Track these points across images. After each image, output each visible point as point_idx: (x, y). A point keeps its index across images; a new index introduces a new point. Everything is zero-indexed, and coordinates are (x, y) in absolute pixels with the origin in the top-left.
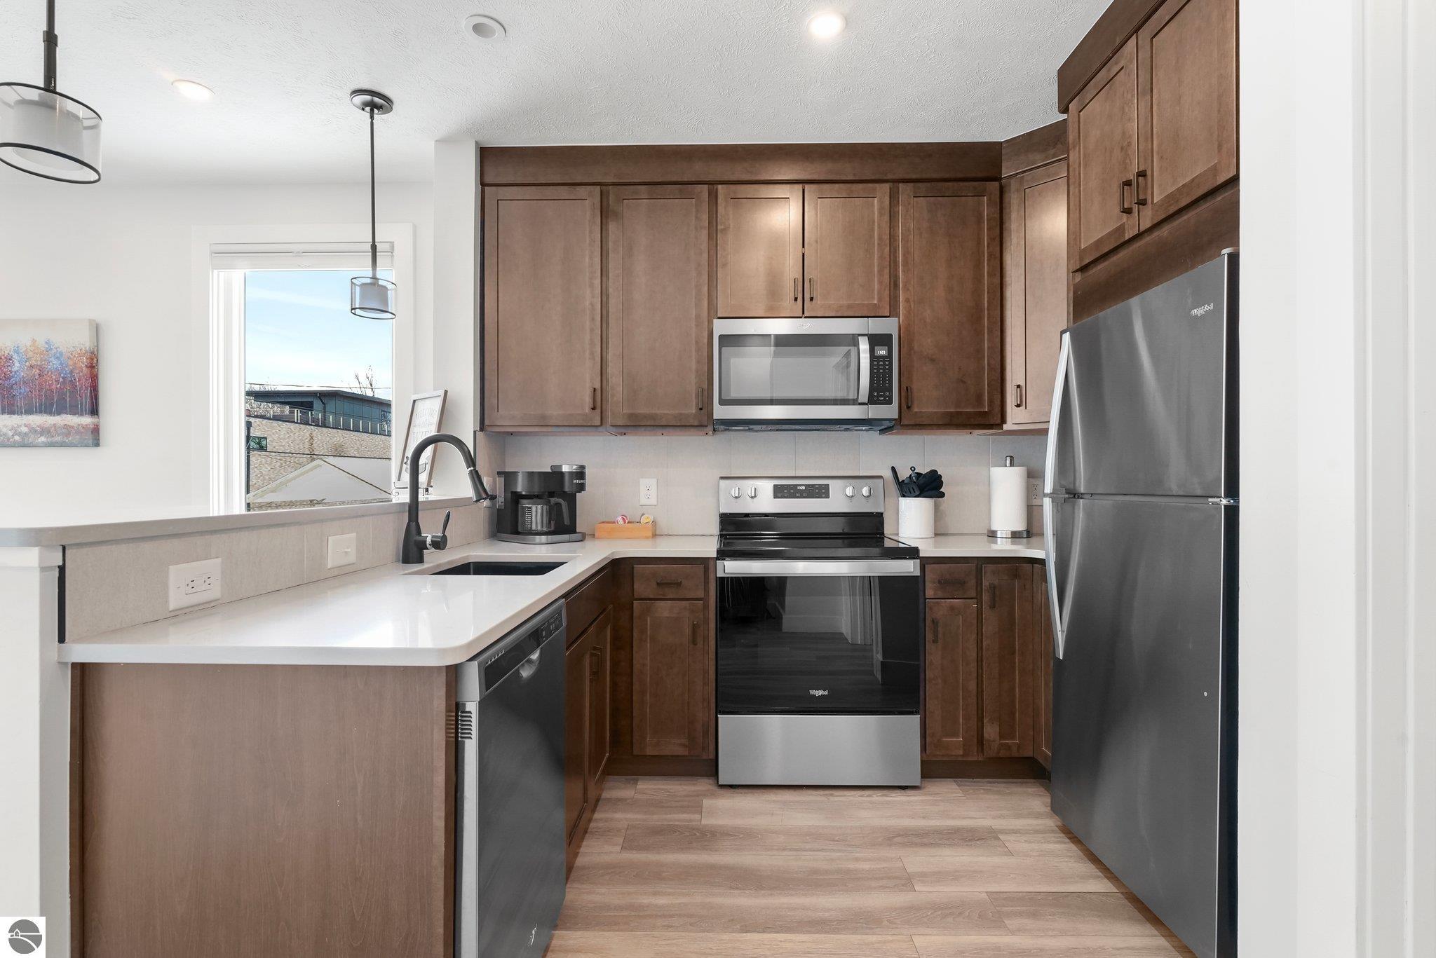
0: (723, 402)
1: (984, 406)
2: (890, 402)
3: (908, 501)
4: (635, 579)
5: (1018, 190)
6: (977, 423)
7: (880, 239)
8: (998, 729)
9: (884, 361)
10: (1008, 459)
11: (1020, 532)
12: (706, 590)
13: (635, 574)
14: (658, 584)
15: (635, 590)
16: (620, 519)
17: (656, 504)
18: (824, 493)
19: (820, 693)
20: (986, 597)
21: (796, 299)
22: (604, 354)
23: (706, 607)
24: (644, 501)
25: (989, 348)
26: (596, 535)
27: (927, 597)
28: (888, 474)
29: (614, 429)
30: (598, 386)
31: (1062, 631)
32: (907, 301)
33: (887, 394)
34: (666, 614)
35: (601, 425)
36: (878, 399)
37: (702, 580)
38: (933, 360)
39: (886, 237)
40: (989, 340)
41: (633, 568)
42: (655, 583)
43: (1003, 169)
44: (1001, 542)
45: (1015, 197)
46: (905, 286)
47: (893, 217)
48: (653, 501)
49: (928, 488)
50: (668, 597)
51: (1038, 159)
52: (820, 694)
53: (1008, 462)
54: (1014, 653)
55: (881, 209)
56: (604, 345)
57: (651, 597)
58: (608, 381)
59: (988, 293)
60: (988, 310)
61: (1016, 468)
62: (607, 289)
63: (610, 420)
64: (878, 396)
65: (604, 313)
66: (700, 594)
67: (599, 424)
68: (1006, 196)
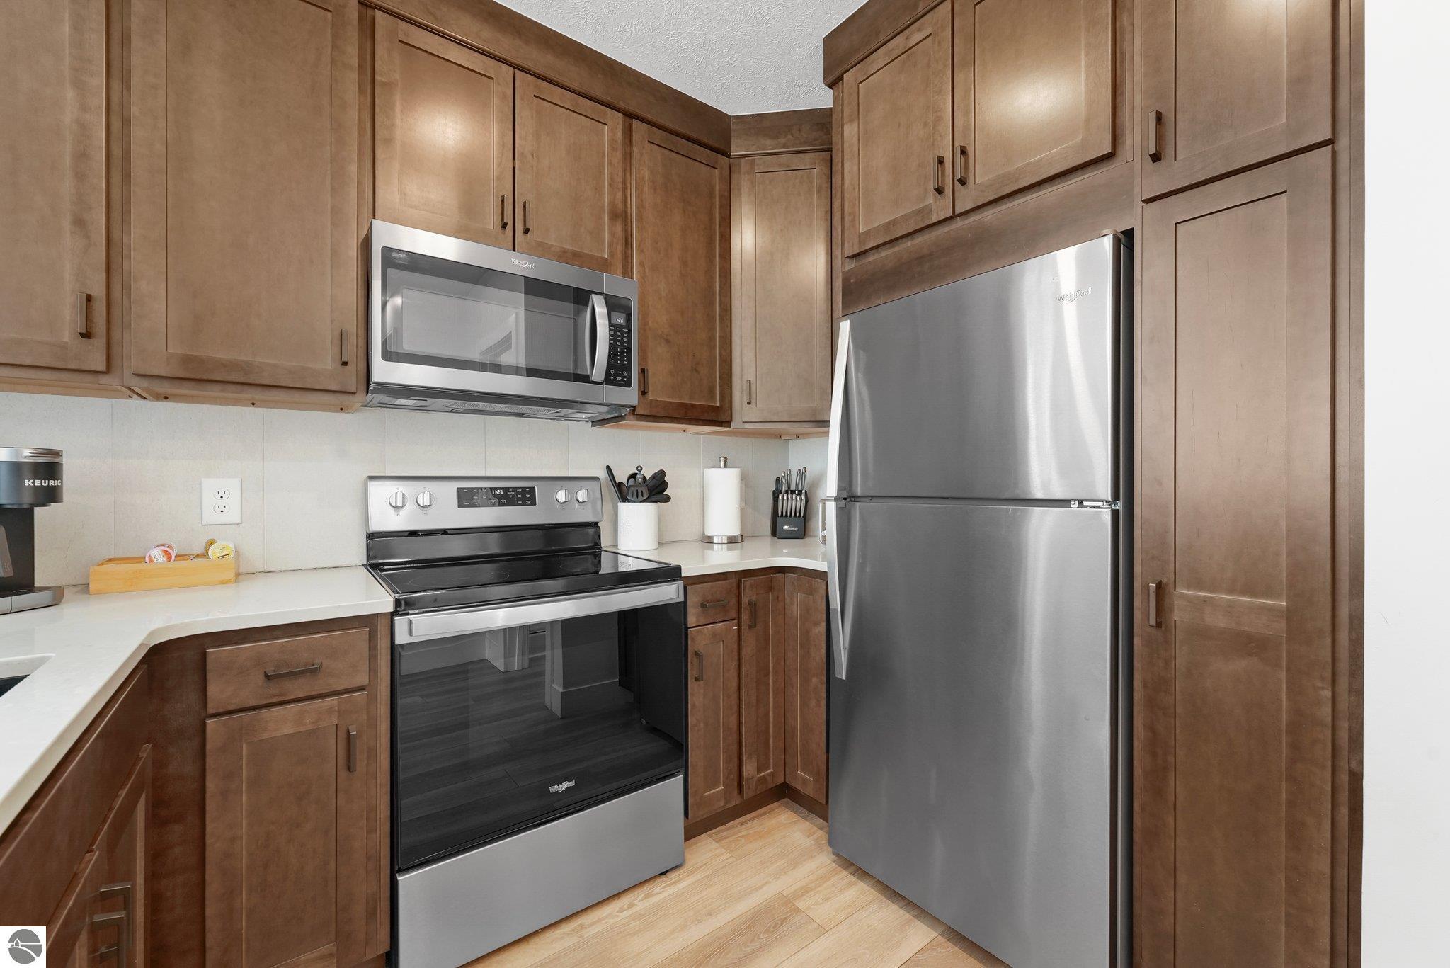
0: (388, 356)
1: (715, 402)
2: (628, 384)
3: (631, 507)
4: (209, 676)
5: (748, 173)
6: (710, 418)
7: (611, 179)
8: (756, 764)
9: (622, 332)
10: (723, 460)
11: (735, 537)
12: (373, 671)
13: (209, 666)
14: (268, 677)
15: (208, 697)
16: (157, 554)
17: (239, 521)
18: (528, 499)
19: (565, 785)
20: (745, 616)
21: (504, 226)
22: (116, 234)
23: (373, 699)
24: (210, 516)
25: (720, 337)
26: (92, 587)
27: (689, 626)
28: (602, 474)
29: (145, 383)
30: (98, 289)
31: (845, 649)
32: (642, 264)
33: (625, 373)
34: (287, 729)
35: (108, 371)
36: (615, 379)
37: (366, 654)
38: (668, 341)
39: (619, 180)
40: (721, 329)
41: (204, 655)
42: (262, 676)
43: (733, 146)
44: (718, 548)
45: (746, 179)
46: (639, 246)
47: (627, 157)
48: (233, 515)
49: (656, 491)
50: (292, 697)
51: (769, 145)
52: (564, 789)
53: (722, 463)
54: (768, 674)
55: (612, 142)
56: (116, 215)
57: (252, 703)
58: (126, 288)
59: (720, 276)
60: (720, 295)
61: (729, 469)
62: (124, 106)
63: (133, 364)
64: (616, 375)
65: (116, 151)
66: (362, 679)
67: (102, 367)
68: (734, 176)
